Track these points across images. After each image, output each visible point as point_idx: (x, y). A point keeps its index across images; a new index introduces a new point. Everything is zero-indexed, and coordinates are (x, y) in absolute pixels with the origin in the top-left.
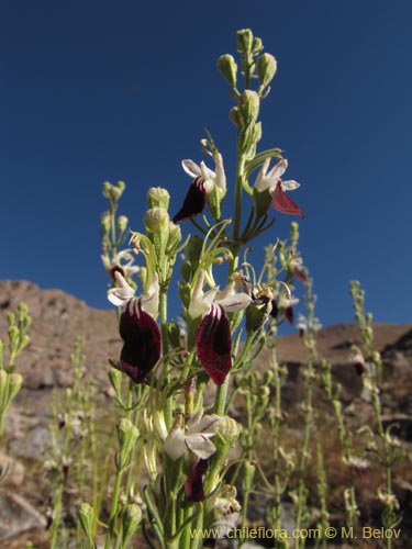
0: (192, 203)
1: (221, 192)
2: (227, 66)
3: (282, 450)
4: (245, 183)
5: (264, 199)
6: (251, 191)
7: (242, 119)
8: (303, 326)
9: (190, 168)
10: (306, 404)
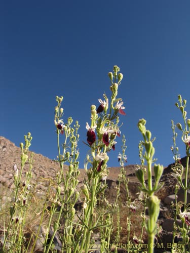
0: (100, 109)
1: (107, 108)
2: (110, 75)
3: (105, 199)
4: (112, 106)
5: (117, 111)
6: (114, 108)
7: (113, 90)
8: (120, 158)
9: (100, 101)
10: (118, 187)
